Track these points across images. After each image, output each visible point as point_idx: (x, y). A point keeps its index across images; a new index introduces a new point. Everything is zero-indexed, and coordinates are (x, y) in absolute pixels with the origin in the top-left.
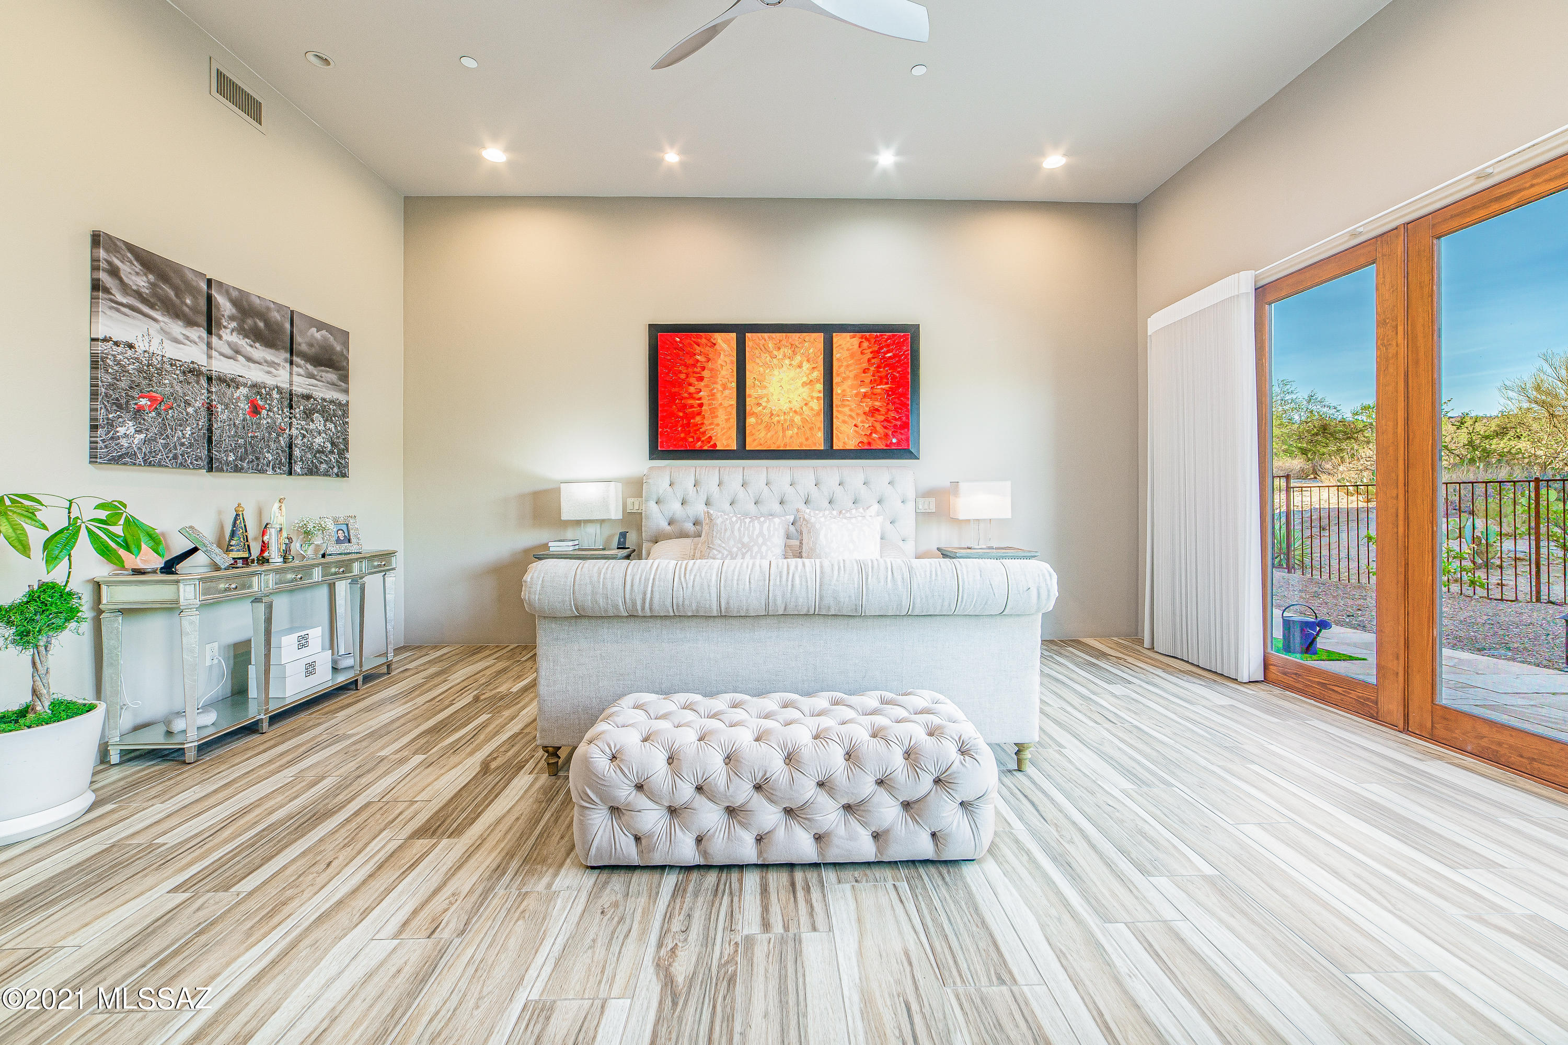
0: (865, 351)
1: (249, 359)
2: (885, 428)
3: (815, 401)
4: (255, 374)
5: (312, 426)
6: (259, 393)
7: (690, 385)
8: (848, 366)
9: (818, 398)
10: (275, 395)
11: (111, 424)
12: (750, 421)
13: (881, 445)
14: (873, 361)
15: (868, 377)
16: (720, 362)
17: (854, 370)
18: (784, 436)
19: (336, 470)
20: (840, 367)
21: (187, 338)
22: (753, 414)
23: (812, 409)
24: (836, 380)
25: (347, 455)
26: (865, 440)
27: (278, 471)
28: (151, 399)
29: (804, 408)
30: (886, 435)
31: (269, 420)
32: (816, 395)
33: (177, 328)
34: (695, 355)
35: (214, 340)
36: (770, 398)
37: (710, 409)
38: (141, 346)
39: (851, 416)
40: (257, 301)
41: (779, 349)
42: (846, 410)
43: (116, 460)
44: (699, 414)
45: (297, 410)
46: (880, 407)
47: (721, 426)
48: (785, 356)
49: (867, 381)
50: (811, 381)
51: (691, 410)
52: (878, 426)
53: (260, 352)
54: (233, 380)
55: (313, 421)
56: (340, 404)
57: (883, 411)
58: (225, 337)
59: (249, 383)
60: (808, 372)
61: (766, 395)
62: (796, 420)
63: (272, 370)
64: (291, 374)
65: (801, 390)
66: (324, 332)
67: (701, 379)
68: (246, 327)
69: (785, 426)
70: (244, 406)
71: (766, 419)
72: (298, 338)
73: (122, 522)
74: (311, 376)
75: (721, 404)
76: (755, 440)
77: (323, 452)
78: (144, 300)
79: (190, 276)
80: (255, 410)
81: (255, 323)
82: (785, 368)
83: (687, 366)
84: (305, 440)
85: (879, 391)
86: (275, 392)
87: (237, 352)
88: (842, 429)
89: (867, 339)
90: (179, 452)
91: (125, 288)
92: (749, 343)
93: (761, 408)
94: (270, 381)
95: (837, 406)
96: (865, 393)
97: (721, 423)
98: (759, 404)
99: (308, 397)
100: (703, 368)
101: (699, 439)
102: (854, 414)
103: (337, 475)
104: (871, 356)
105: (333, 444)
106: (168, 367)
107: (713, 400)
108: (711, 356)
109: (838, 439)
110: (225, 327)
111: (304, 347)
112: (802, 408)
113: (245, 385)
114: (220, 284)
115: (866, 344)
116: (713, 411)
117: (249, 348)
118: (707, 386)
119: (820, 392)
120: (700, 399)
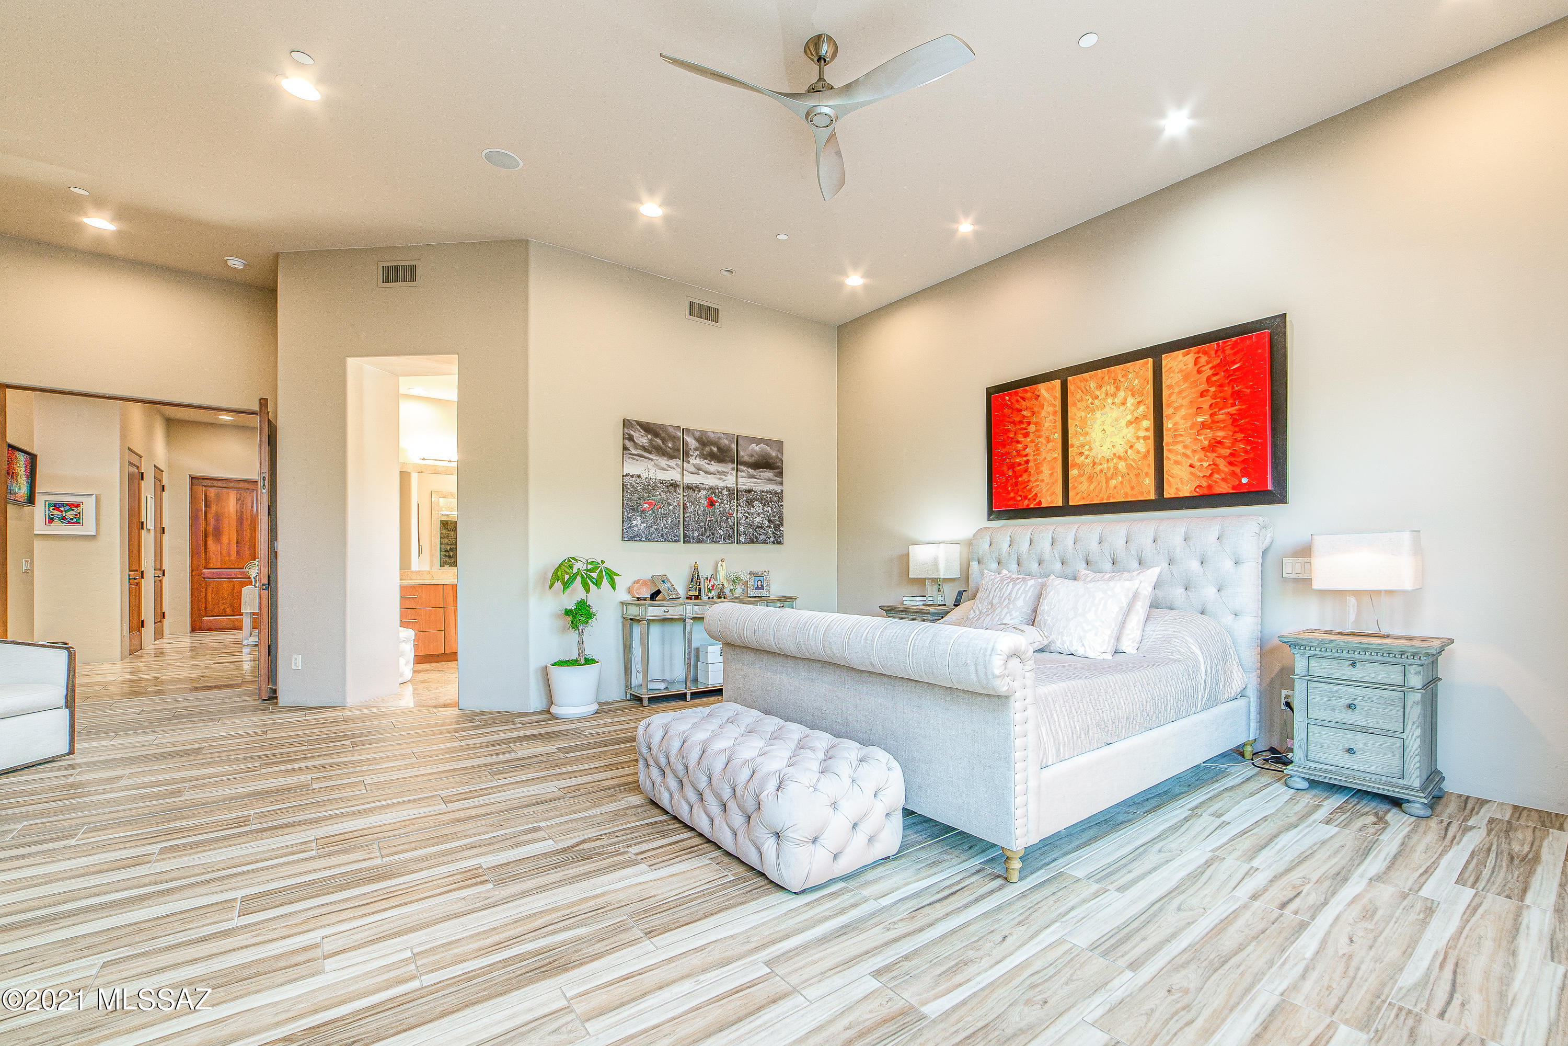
0: (1203, 369)
1: (707, 472)
2: (1231, 464)
3: (1142, 441)
4: (711, 481)
5: (753, 510)
6: (714, 493)
7: (1018, 442)
8: (1180, 392)
9: (1145, 438)
10: (725, 493)
11: (629, 520)
12: (1073, 473)
13: (1224, 488)
14: (1214, 378)
15: (1206, 402)
16: (1043, 414)
17: (1189, 395)
18: (1107, 486)
19: (772, 539)
20: (1170, 396)
21: (669, 466)
22: (1075, 465)
23: (1138, 452)
24: (1167, 411)
25: (782, 528)
26: (1204, 484)
27: (728, 541)
28: (650, 504)
29: (1129, 451)
30: (1234, 474)
31: (721, 509)
32: (1142, 434)
33: (663, 462)
34: (1021, 411)
35: (686, 464)
36: (1093, 446)
37: (1035, 465)
38: (644, 476)
39: (1185, 455)
40: (712, 435)
41: (1101, 387)
42: (1179, 447)
43: (632, 539)
44: (1026, 471)
45: (741, 501)
46: (1224, 438)
47: (1046, 482)
48: (1107, 394)
49: (1206, 406)
50: (1137, 418)
51: (1019, 468)
52: (1222, 464)
53: (714, 467)
54: (697, 487)
55: (753, 507)
56: (776, 493)
57: (1227, 442)
58: (691, 462)
59: (707, 487)
60: (1133, 408)
61: (1089, 443)
62: (1120, 467)
63: (723, 477)
64: (737, 477)
65: (1125, 431)
66: (762, 445)
67: (1026, 435)
68: (705, 453)
69: (1109, 475)
70: (704, 502)
71: (1089, 469)
72: (741, 453)
73: (598, 571)
74: (753, 477)
75: (1045, 458)
76: (1077, 494)
77: (761, 527)
78: (646, 450)
79: (671, 430)
80: (711, 503)
81: (711, 449)
82: (1107, 409)
83: (1014, 423)
84: (748, 520)
85: (1222, 417)
86: (725, 491)
87: (699, 469)
88: (1174, 472)
89: (1205, 353)
90: (664, 532)
91: (636, 445)
92: (1071, 387)
93: (1083, 457)
94: (721, 484)
95: (1168, 444)
96: (1202, 423)
97: (1045, 478)
98: (1081, 454)
99: (749, 491)
100: (1029, 423)
101: (1026, 497)
102: (1189, 452)
103: (773, 543)
104: (1210, 373)
105: (770, 521)
106: (659, 485)
107: (1038, 454)
108: (1036, 409)
109: (1170, 486)
110: (692, 456)
111: (746, 458)
112: (1126, 452)
113: (705, 489)
114: (688, 430)
115: (1204, 359)
116: (1038, 467)
117: (707, 466)
118: (1032, 441)
119: (1147, 430)
120: (1026, 456)
